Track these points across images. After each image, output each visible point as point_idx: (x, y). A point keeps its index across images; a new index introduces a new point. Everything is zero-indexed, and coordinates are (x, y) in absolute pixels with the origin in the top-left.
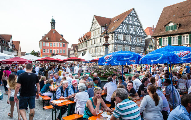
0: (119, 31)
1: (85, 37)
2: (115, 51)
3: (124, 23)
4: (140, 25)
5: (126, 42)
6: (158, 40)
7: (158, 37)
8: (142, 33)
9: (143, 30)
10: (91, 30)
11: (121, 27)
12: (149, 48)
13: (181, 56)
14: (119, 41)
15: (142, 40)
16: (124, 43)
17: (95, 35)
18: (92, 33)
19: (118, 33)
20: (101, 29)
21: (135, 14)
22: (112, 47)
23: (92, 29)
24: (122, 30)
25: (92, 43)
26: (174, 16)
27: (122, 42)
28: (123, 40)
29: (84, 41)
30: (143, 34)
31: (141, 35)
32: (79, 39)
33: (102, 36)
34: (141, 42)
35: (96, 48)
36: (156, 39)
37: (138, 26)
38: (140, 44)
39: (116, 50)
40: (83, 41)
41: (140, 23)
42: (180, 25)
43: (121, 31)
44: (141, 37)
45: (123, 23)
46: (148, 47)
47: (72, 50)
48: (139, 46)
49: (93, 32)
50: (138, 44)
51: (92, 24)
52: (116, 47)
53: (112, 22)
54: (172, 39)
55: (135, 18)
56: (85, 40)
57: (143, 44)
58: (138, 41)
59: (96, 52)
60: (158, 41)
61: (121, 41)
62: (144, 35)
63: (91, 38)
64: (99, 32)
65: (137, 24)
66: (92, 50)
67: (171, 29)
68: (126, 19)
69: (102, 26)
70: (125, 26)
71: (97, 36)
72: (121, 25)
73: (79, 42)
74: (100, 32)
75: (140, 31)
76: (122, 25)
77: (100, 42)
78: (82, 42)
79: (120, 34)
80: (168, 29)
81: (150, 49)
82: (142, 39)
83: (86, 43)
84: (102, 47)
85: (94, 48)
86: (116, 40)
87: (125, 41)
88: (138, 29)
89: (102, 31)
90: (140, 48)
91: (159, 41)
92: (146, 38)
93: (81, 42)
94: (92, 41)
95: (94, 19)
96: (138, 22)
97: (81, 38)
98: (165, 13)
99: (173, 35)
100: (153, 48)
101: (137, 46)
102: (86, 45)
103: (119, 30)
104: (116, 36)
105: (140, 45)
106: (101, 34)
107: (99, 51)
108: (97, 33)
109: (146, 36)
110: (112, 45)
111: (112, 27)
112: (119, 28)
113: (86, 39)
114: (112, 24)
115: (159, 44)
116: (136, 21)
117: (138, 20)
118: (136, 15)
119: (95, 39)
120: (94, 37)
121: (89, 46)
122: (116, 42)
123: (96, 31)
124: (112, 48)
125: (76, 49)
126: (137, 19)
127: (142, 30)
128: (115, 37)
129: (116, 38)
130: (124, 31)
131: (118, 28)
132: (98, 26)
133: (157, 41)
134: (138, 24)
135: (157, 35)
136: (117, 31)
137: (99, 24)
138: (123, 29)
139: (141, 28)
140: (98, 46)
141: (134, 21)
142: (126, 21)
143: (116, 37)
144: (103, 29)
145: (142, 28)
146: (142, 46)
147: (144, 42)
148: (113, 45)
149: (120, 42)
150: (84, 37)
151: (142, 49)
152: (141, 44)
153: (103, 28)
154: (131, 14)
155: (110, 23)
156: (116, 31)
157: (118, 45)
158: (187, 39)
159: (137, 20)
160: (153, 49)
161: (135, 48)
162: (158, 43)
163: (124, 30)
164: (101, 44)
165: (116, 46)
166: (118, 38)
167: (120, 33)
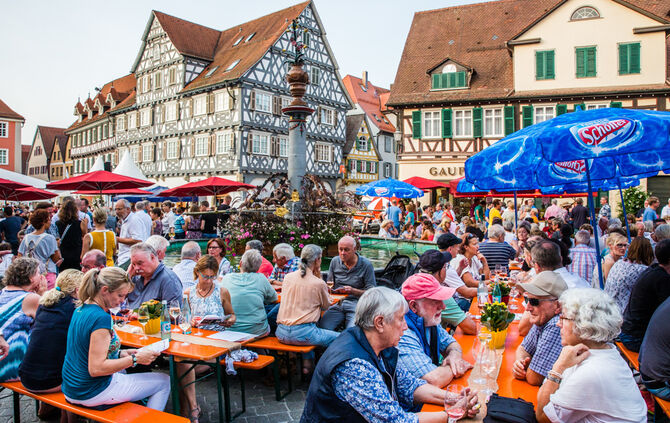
0: (260, 80)
1: (109, 98)
2: (242, 153)
3: (277, 49)
4: (329, 63)
5: (284, 124)
6: (408, 117)
7: (410, 106)
8: (335, 91)
9: (339, 84)
10: (136, 67)
11: (266, 63)
12: (358, 148)
13: (590, 141)
14: (258, 119)
15: (336, 120)
16: (277, 124)
17: (154, 88)
18: (143, 83)
19: (255, 85)
20: (181, 67)
21: (313, 24)
22: (230, 139)
23: (143, 64)
24: (268, 75)
25: (138, 121)
26: (451, 43)
27: (267, 120)
28: (274, 115)
29: (101, 113)
30: (339, 96)
31: (333, 98)
32: (79, 106)
33: (185, 96)
34: (333, 124)
35: (160, 144)
36: (402, 113)
37: (325, 68)
38: (330, 131)
39: (248, 150)
40: (95, 112)
41: (330, 56)
42: (474, 74)
43: (267, 81)
44: (334, 106)
45: (272, 50)
46: (354, 145)
47: (39, 152)
48: (326, 140)
49: (146, 76)
50: (323, 130)
51: (141, 43)
52: (247, 139)
53: (224, 43)
54: (454, 117)
55: (316, 38)
56: (107, 108)
57: (340, 133)
58: (324, 121)
59: (158, 158)
60: (409, 123)
61: (263, 116)
62: (343, 101)
63: (138, 102)
64: (172, 78)
65: (320, 60)
66: (141, 149)
67: (448, 83)
68: (285, 37)
69: (189, 56)
70: (279, 62)
71: (162, 96)
72: (265, 58)
73: (79, 118)
74: (178, 79)
75: (331, 84)
76: (269, 55)
77: (179, 120)
78: (90, 116)
79: (263, 89)
80: (440, 83)
81: (361, 153)
82: (336, 113)
83: (114, 121)
84: (184, 141)
85: (151, 143)
86: (245, 113)
87: (279, 117)
88: (325, 76)
89: (188, 75)
90: (330, 145)
91: (411, 120)
92: (350, 113)
93: (85, 116)
94: (138, 116)
95: (154, 26)
96: (325, 52)
97: (90, 102)
98: (422, 31)
99: (457, 104)
100: (369, 149)
101: (321, 139)
102: (114, 129)
103: (260, 75)
104: (246, 96)
105: (329, 134)
106: (181, 88)
107: (172, 154)
108: (166, 81)
109: (350, 107)
110: (230, 131)
111: (228, 63)
112: (259, 66)
113: (113, 105)
114: (224, 53)
115: (411, 133)
116: (317, 47)
117: (325, 47)
118: (317, 28)
119: (154, 106)
120: (153, 97)
121: (128, 137)
122: (247, 119)
123: (158, 76)
124: (229, 145)
125: (57, 148)
126: (320, 40)
127: (335, 83)
128: (243, 101)
129: (247, 106)
130: (275, 80)
131: (253, 69)
132: (172, 54)
133: (405, 121)
134: (325, 58)
135: (404, 100)
136: (252, 77)
137: (173, 47)
138: (272, 72)
139: (334, 77)
140: (169, 133)
141: (313, 47)
142: (285, 43)
143: (247, 100)
144: (190, 68)
145: (336, 75)
146: (335, 141)
147: (343, 125)
148: (237, 132)
149: (262, 119)
150: (101, 97)
151: (336, 152)
152: (333, 131)
153: (191, 64)
154: (303, 19)
155: (216, 47)
156: (246, 79)
157: (254, 133)
158: (498, 120)
159: (321, 46)
160: (370, 153)
161: (314, 147)
162: (408, 130)
163: (275, 77)
164: (180, 128)
165: (245, 134)
166: (253, 107)
167: (263, 86)
